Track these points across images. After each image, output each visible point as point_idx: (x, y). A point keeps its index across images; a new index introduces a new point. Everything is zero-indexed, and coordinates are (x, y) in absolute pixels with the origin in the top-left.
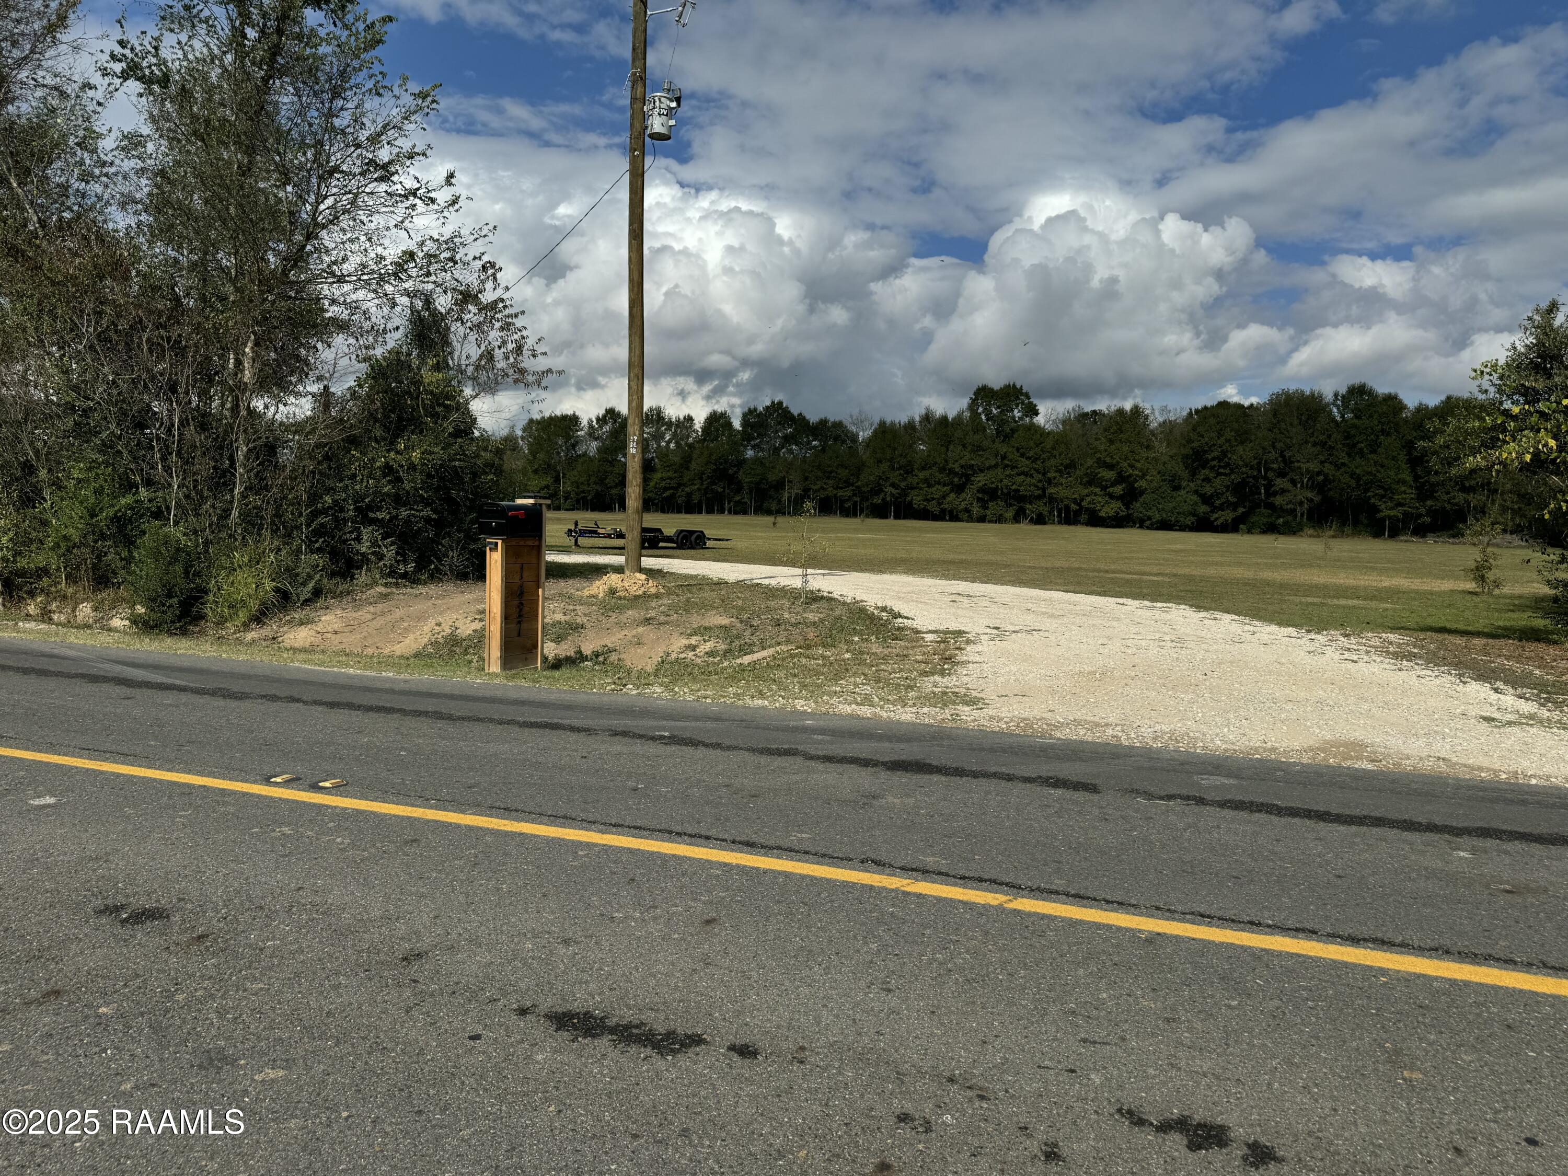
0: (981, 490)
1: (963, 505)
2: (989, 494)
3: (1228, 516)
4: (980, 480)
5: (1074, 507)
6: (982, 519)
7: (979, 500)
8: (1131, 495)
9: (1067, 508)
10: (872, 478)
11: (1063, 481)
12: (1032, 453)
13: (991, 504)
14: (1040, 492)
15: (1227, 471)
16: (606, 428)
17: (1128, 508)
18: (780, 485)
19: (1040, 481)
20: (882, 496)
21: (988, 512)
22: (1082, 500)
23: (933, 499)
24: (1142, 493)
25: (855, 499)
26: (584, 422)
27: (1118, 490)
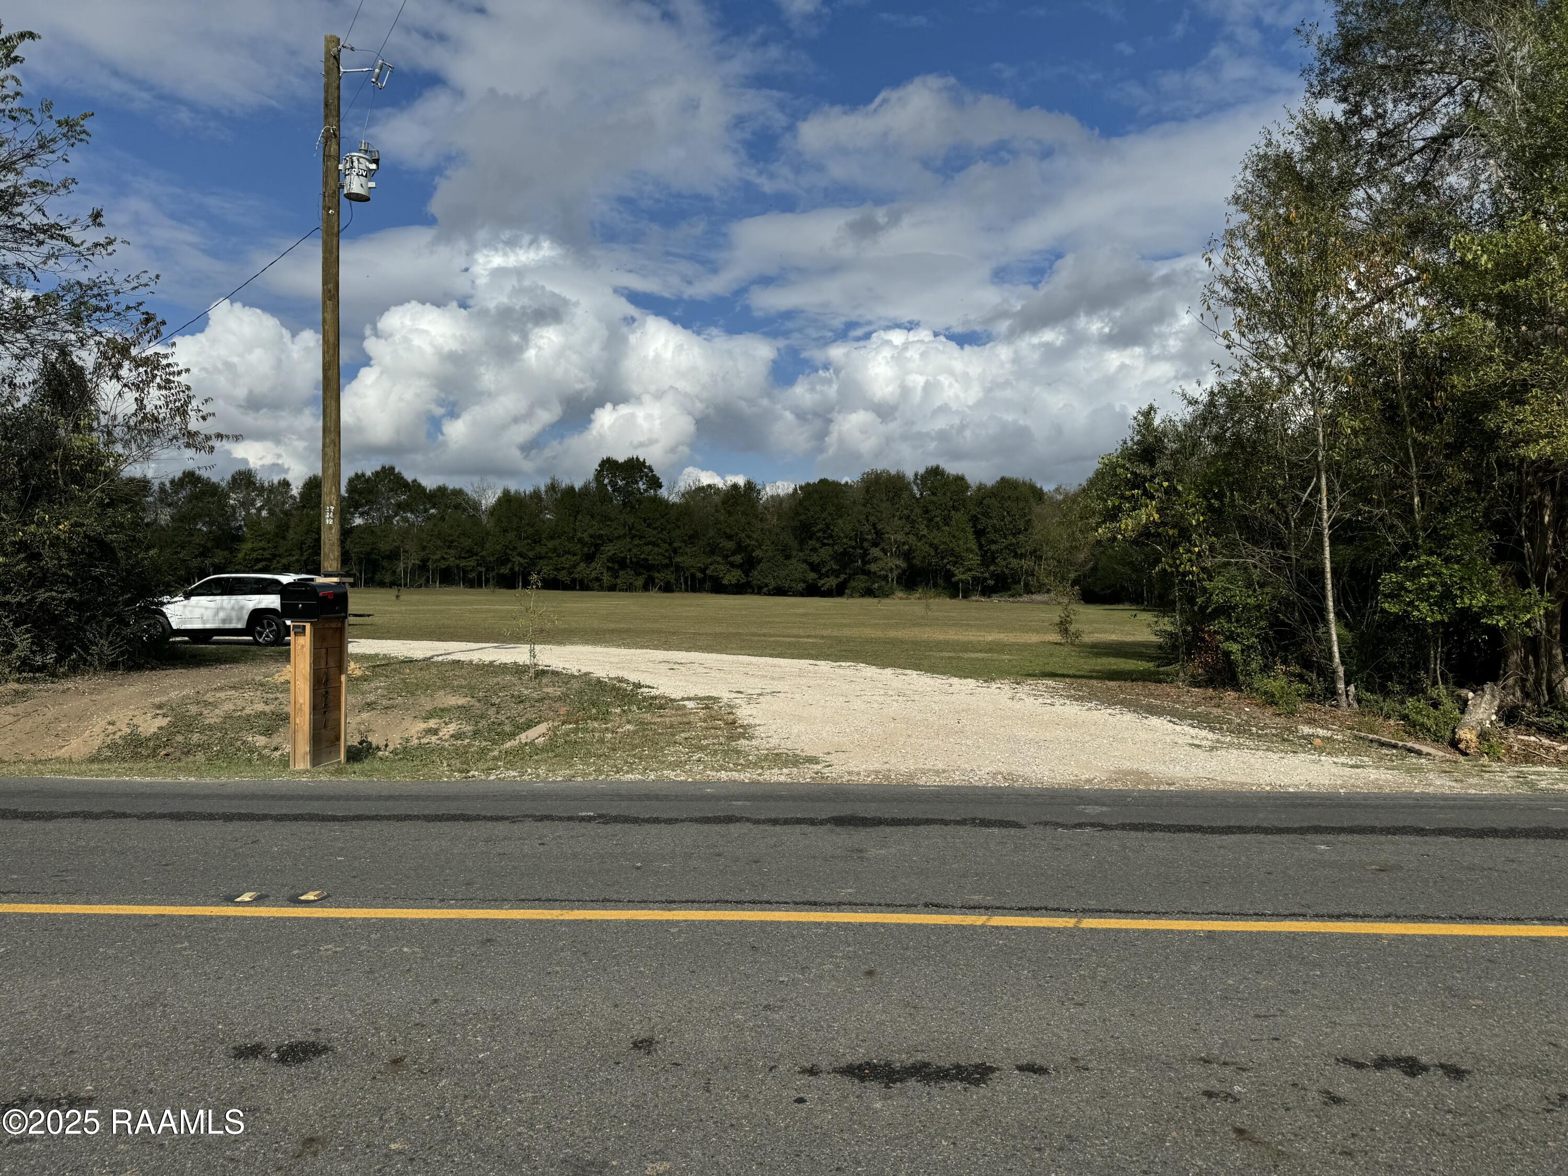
0: (611, 559)
1: (594, 575)
2: (619, 564)
3: (832, 582)
4: (610, 549)
5: (699, 575)
6: (612, 588)
7: (609, 568)
8: (749, 564)
9: (693, 576)
10: (498, 547)
11: (688, 550)
12: (658, 524)
13: (621, 573)
14: (667, 561)
15: (831, 542)
16: (183, 494)
17: (747, 576)
18: (393, 556)
19: (667, 551)
20: (509, 566)
21: (619, 581)
22: (706, 568)
23: (564, 568)
24: (760, 561)
25: (480, 569)
26: (156, 487)
27: (738, 559)
